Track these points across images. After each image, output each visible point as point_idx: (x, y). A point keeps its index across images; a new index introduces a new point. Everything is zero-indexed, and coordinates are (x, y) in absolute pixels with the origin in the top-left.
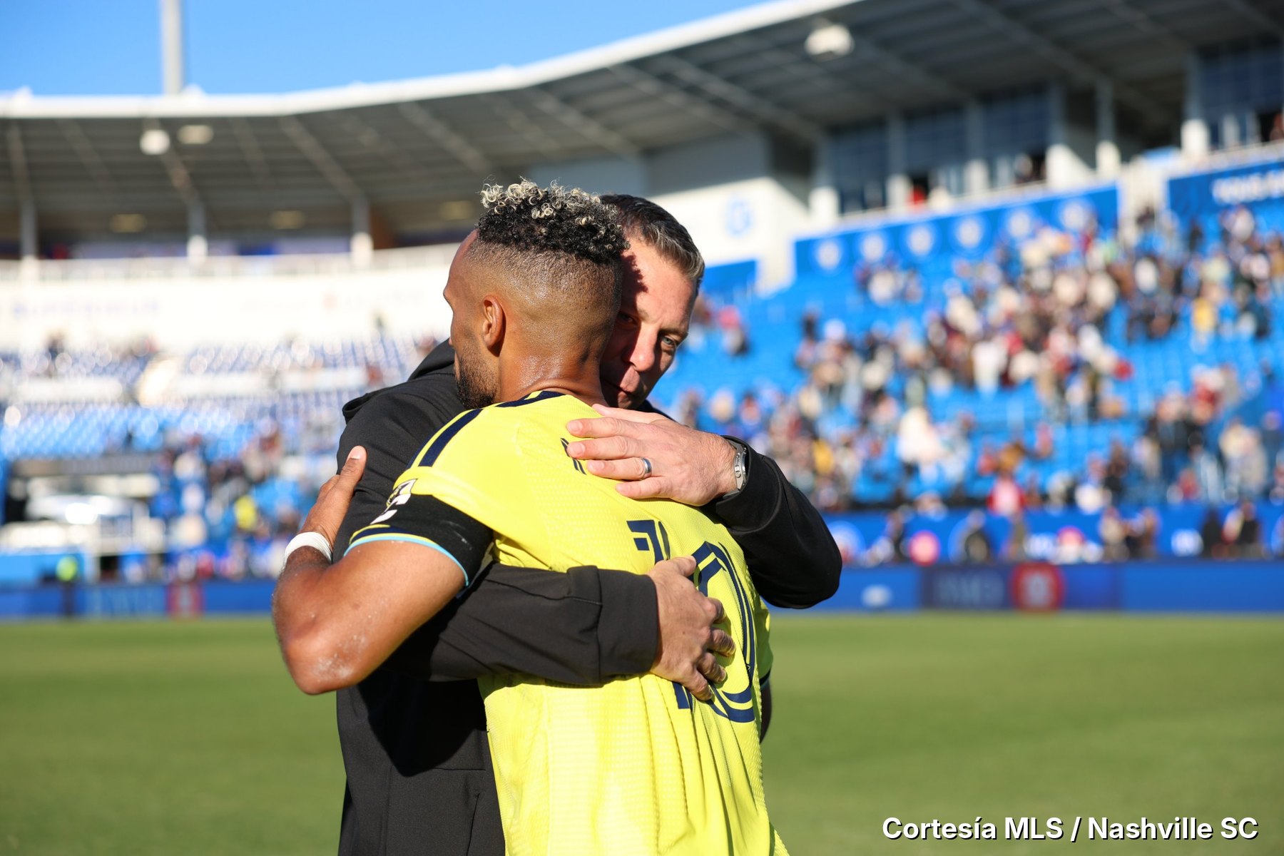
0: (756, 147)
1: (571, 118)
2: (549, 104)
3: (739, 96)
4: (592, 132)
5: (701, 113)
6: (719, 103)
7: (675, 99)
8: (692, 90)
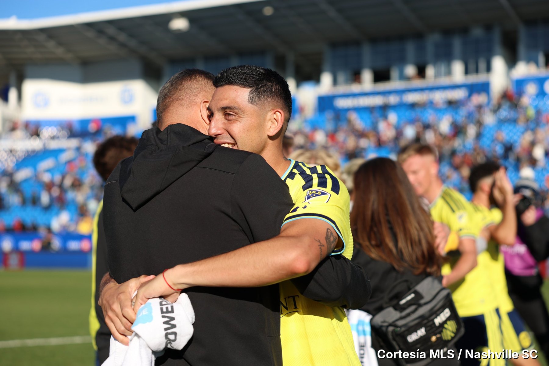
0: (136, 66)
1: (51, 44)
2: (42, 37)
3: (133, 43)
4: (60, 51)
5: (113, 48)
6: (123, 45)
7: (102, 41)
8: (112, 39)
